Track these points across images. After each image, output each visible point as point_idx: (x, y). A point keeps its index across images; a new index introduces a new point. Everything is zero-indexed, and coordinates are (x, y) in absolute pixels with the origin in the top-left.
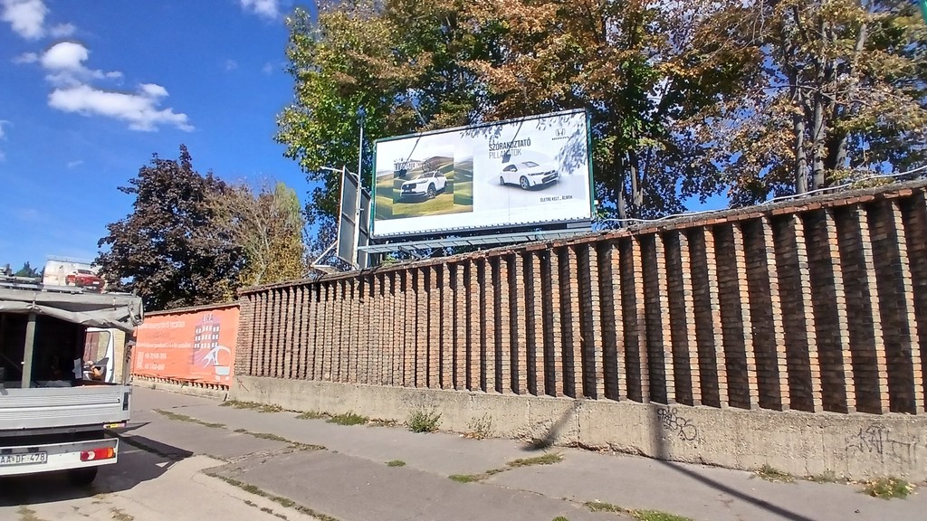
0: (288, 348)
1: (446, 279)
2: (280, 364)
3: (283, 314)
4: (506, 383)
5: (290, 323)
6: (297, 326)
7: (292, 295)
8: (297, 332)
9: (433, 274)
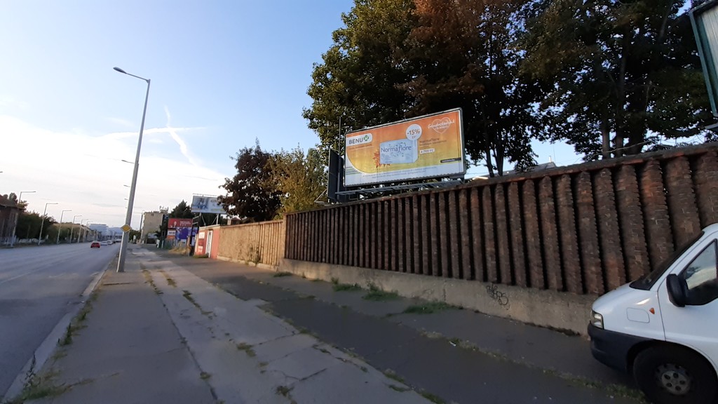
0: (306, 245)
1: (379, 210)
2: (302, 253)
3: (303, 227)
4: (409, 268)
5: (306, 232)
6: (309, 233)
7: (307, 217)
8: (309, 237)
9: (373, 207)
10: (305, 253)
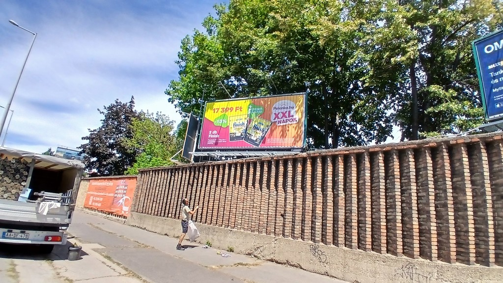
2: (150, 208)
9: (221, 168)
10: (154, 209)
